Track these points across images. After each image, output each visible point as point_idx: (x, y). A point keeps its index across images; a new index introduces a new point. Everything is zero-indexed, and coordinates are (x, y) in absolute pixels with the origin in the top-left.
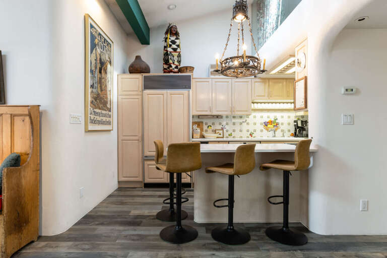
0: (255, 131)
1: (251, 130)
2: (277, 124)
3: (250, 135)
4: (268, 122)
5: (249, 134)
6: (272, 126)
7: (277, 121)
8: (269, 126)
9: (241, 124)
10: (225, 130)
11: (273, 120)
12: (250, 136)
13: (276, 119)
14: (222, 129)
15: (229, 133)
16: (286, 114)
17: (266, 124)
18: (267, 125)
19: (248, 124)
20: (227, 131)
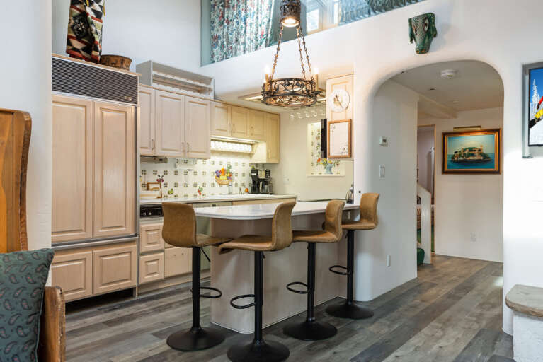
0: (204, 185)
1: (200, 185)
2: (231, 175)
3: (199, 192)
4: (220, 172)
5: (197, 191)
6: (225, 178)
7: (231, 170)
8: (222, 177)
9: (186, 173)
10: (162, 184)
11: (226, 168)
12: (198, 194)
13: (229, 168)
14: (159, 181)
15: (169, 189)
16: (240, 160)
17: (218, 174)
18: (219, 176)
19: (195, 173)
20: (166, 185)
